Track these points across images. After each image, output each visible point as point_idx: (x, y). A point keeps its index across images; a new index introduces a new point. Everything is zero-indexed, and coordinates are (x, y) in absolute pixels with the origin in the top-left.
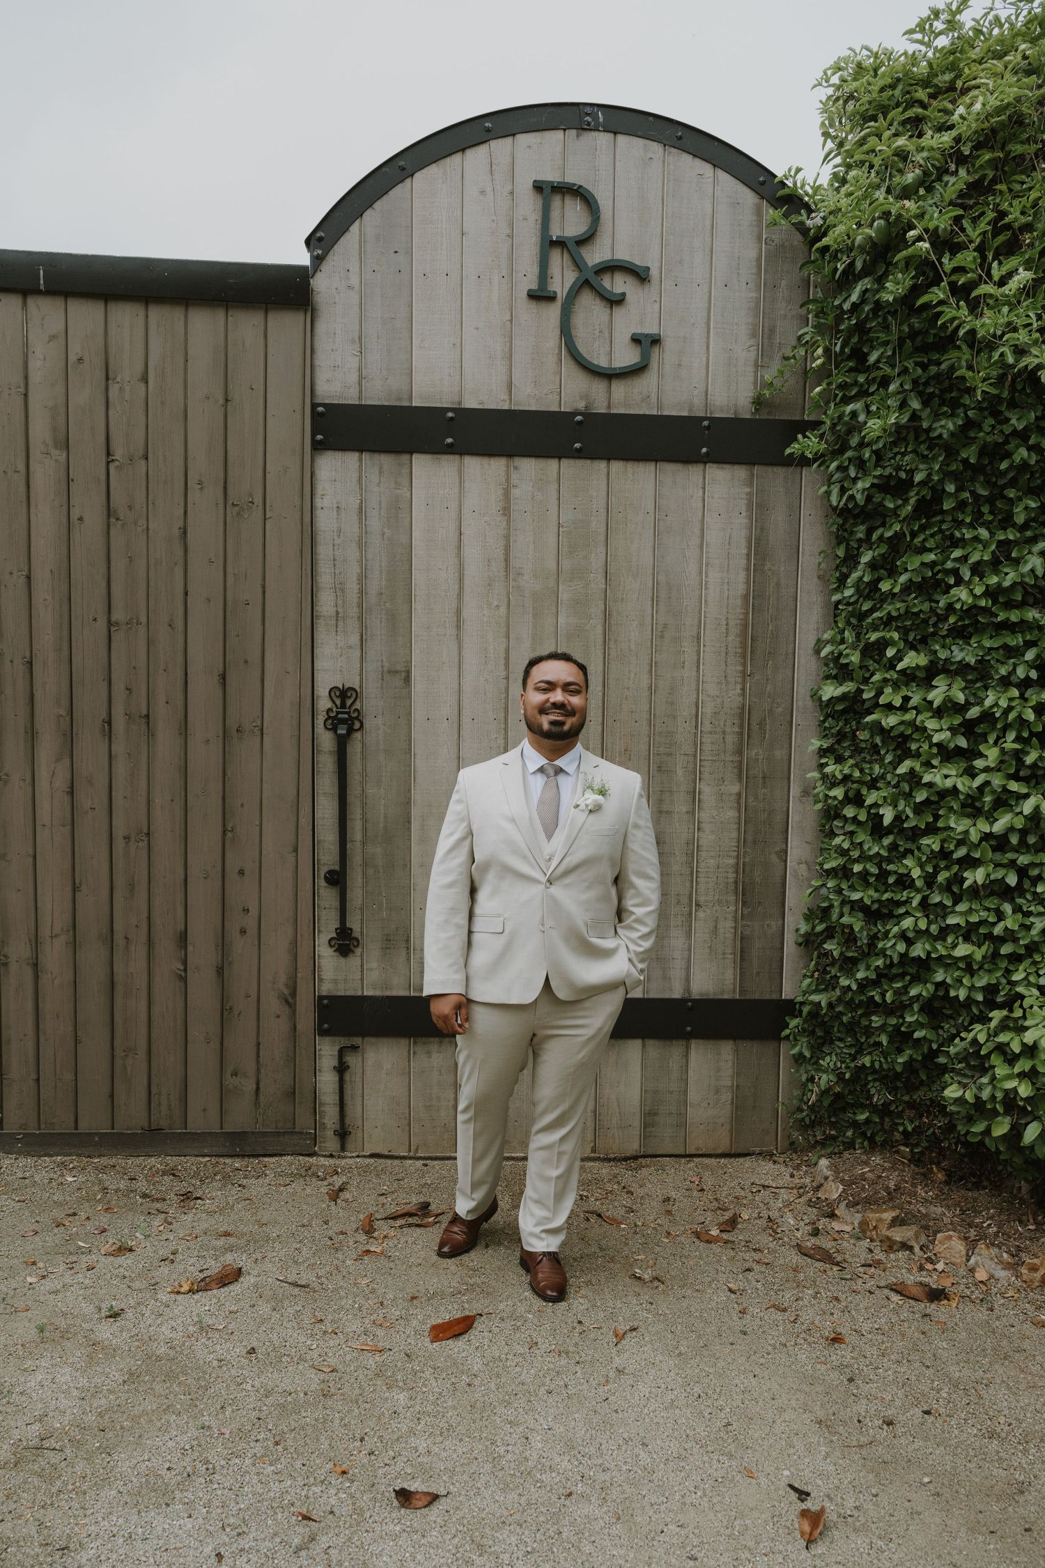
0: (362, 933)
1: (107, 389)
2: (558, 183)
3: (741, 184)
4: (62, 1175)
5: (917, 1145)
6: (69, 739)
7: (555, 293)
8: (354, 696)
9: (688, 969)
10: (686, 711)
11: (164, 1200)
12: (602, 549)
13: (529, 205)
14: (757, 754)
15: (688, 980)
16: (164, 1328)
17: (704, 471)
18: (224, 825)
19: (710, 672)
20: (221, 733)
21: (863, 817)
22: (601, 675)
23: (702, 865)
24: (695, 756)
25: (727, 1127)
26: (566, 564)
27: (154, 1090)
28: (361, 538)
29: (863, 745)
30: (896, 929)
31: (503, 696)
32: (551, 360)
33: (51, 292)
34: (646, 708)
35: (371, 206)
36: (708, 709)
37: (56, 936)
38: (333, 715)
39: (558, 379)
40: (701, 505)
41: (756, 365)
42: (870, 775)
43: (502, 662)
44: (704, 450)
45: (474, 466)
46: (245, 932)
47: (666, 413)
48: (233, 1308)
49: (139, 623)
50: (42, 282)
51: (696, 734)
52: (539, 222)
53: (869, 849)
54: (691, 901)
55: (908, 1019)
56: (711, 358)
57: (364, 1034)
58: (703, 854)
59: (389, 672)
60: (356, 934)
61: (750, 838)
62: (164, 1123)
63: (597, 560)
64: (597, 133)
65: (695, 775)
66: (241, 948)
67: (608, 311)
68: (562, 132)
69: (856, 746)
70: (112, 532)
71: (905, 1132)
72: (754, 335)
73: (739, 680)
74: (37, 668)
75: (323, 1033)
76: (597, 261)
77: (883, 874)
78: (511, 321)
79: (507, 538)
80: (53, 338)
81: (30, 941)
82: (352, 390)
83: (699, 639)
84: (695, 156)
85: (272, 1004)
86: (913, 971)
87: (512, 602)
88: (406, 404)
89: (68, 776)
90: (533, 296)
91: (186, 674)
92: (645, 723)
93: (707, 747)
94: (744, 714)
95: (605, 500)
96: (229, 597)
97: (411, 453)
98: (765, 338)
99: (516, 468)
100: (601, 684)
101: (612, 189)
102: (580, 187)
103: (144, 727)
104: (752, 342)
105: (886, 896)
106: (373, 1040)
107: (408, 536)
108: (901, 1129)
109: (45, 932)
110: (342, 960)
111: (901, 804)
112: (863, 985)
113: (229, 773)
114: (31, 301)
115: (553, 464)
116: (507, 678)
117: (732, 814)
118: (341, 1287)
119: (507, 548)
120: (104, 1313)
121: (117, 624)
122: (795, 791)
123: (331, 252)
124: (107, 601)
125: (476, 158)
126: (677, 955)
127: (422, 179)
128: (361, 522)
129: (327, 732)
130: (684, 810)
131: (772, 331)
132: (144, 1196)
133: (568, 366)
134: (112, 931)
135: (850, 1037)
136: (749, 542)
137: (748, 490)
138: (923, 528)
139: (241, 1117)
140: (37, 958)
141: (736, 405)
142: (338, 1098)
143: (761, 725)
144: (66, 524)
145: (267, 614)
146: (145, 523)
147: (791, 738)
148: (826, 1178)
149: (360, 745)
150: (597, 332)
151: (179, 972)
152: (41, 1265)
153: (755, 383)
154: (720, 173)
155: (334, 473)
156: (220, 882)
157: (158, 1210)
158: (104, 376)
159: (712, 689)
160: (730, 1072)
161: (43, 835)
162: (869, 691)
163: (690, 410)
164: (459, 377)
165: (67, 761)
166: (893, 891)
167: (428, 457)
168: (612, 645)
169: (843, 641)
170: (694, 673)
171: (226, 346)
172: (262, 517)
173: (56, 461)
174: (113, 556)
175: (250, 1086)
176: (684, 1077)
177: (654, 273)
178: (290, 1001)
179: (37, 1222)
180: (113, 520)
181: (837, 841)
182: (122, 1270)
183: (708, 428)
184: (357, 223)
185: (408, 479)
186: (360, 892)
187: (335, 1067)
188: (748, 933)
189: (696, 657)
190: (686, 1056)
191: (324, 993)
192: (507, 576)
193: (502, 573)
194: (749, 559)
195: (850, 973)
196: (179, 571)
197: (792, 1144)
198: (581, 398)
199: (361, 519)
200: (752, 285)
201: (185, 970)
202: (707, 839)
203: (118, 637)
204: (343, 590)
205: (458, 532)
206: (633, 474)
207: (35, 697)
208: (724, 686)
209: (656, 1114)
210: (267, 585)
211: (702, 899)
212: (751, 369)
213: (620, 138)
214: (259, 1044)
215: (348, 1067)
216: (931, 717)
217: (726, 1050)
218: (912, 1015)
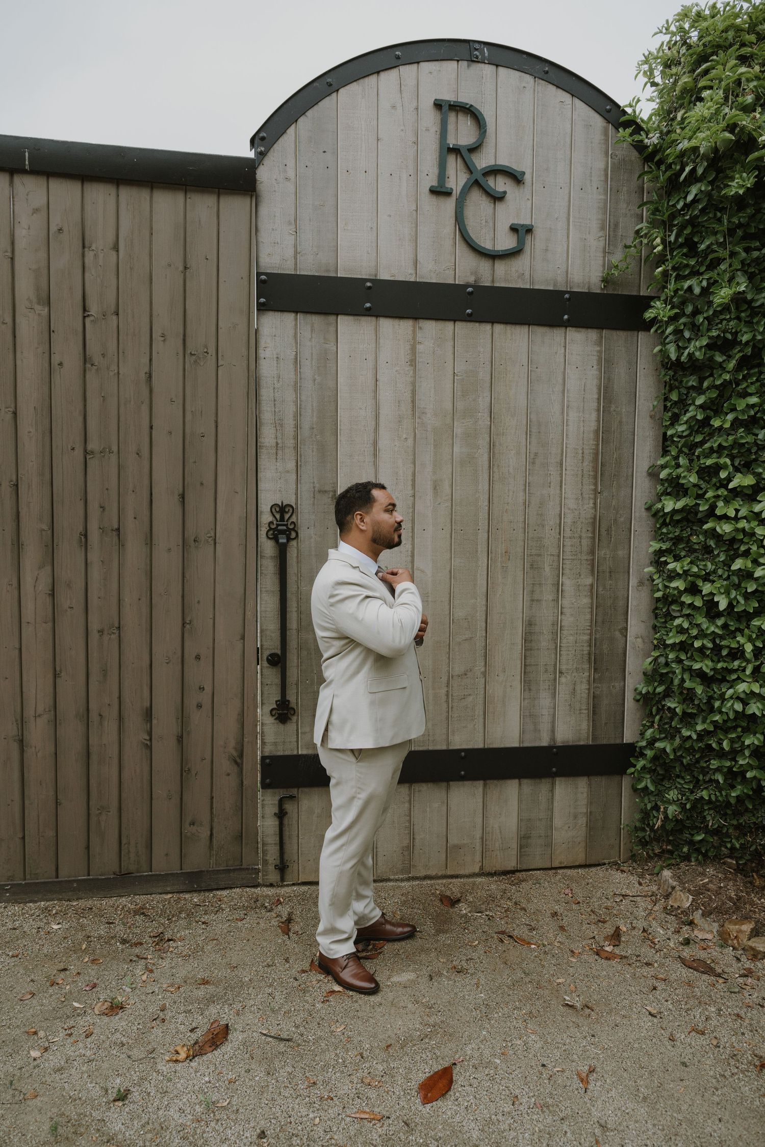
0: (297, 703)
1: (83, 256)
2: (454, 102)
3: (593, 111)
4: (48, 923)
5: (741, 858)
6: (51, 549)
7: (452, 189)
8: (291, 511)
9: (553, 722)
10: (552, 521)
11: (141, 944)
12: (487, 394)
13: (430, 119)
14: (605, 554)
15: (553, 731)
16: (172, 1112)
17: (565, 333)
18: (183, 619)
19: (570, 491)
20: (181, 543)
21: (698, 603)
22: (488, 493)
23: (564, 641)
24: (559, 556)
25: (583, 844)
26: (460, 405)
27: (124, 841)
28: (296, 383)
29: (697, 547)
30: (731, 691)
31: (411, 510)
32: (448, 243)
33: (35, 172)
34: (522, 519)
35: (304, 113)
36: (568, 519)
37: (39, 716)
38: (273, 527)
39: (453, 258)
40: (563, 360)
41: (604, 252)
42: (705, 570)
43: (410, 483)
44: (566, 317)
45: (386, 325)
46: (201, 707)
47: (536, 287)
48: (231, 1076)
49: (111, 452)
50: (27, 163)
51: (559, 539)
52: (438, 133)
53: (707, 628)
54: (555, 669)
55: (741, 762)
56: (570, 245)
57: (298, 786)
58: (565, 632)
59: (319, 492)
60: (293, 705)
61: (600, 619)
62: (132, 868)
63: (483, 402)
64: (483, 65)
65: (558, 571)
66: (198, 719)
67: (492, 205)
68: (456, 62)
69: (690, 547)
70: (87, 376)
71: (733, 849)
72: (602, 228)
73: (592, 496)
74: (23, 489)
75: (265, 786)
76: (484, 166)
77: (717, 649)
78: (417, 211)
79: (413, 384)
80: (36, 211)
81: (17, 721)
82: (288, 262)
83: (561, 464)
84: (558, 87)
85: (224, 765)
86: (744, 724)
87: (418, 436)
88: (332, 274)
89: (50, 580)
90: (434, 192)
91: (151, 494)
92: (521, 530)
93: (568, 549)
94: (595, 523)
95: (490, 355)
96: (188, 431)
97: (337, 315)
98: (611, 230)
99: (420, 328)
100: (487, 501)
101: (495, 110)
102: (471, 106)
103: (115, 539)
104: (601, 234)
105: (720, 666)
106: (306, 790)
107: (335, 381)
108: (729, 845)
109: (29, 712)
110: (281, 726)
111: (733, 594)
112: (701, 736)
113: (187, 575)
114: (17, 179)
115: (450, 325)
116: (414, 496)
117: (586, 601)
118: (320, 1038)
119: (414, 392)
120: (112, 1095)
121: (92, 452)
122: (633, 582)
123: (272, 149)
124: (83, 433)
125: (389, 79)
126: (545, 712)
127: (345, 94)
128: (296, 370)
129: (269, 541)
130: (551, 598)
131: (616, 225)
132: (124, 942)
133: (461, 247)
134: (88, 710)
135: (689, 775)
136: (600, 390)
137: (599, 349)
138: (745, 378)
139: (197, 859)
140: (22, 735)
141: (589, 282)
142: (278, 839)
143: (608, 531)
144: (48, 368)
145: (219, 444)
146: (116, 368)
147: (630, 541)
148: (673, 888)
149: (296, 551)
150: (484, 222)
151: (146, 742)
152: (41, 1034)
153: (604, 266)
154: (577, 101)
155: (274, 330)
156: (180, 666)
157: (138, 956)
158: (81, 245)
159: (571, 503)
160: (585, 802)
161: (27, 631)
162: (704, 505)
163: (555, 285)
164: (375, 254)
165: (48, 568)
166: (725, 661)
167: (351, 318)
168: (496, 469)
169: (678, 466)
170: (558, 492)
171: (185, 223)
172: (214, 366)
173: (39, 314)
174: (88, 394)
175: (205, 833)
176: (551, 807)
177: (527, 177)
178: (238, 761)
179: (32, 981)
180: (88, 365)
181: (677, 622)
182: (118, 1035)
183: (569, 299)
184: (293, 127)
185: (335, 336)
186: (295, 670)
187: (275, 814)
188: (598, 693)
189: (559, 479)
190: (552, 791)
191: (267, 754)
192: (414, 415)
193: (410, 412)
194: (599, 403)
195: (691, 726)
196: (145, 408)
197: (634, 856)
198: (472, 274)
199: (296, 367)
200: (601, 190)
201: (151, 740)
202: (568, 620)
203: (93, 464)
204: (281, 425)
205: (374, 379)
206: (512, 335)
207: (21, 515)
208: (580, 501)
209: (529, 837)
210: (219, 421)
211: (564, 667)
212: (601, 255)
213: (501, 69)
214: (212, 798)
215: (286, 813)
216: (758, 525)
217: (582, 784)
218: (744, 759)
